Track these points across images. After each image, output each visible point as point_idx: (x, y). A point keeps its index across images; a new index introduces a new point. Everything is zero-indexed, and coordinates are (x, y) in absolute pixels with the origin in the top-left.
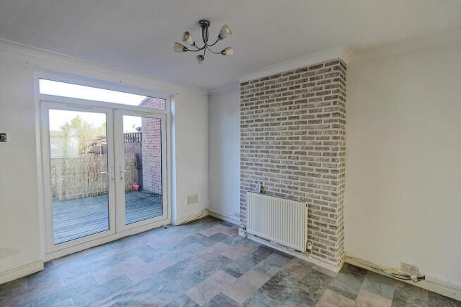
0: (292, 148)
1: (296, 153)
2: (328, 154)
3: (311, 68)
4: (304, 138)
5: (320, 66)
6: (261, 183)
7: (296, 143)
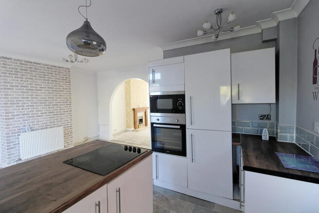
0: (51, 103)
1: (52, 105)
2: (68, 104)
3: (58, 67)
4: (56, 98)
5: (63, 68)
6: (29, 125)
7: (52, 100)
